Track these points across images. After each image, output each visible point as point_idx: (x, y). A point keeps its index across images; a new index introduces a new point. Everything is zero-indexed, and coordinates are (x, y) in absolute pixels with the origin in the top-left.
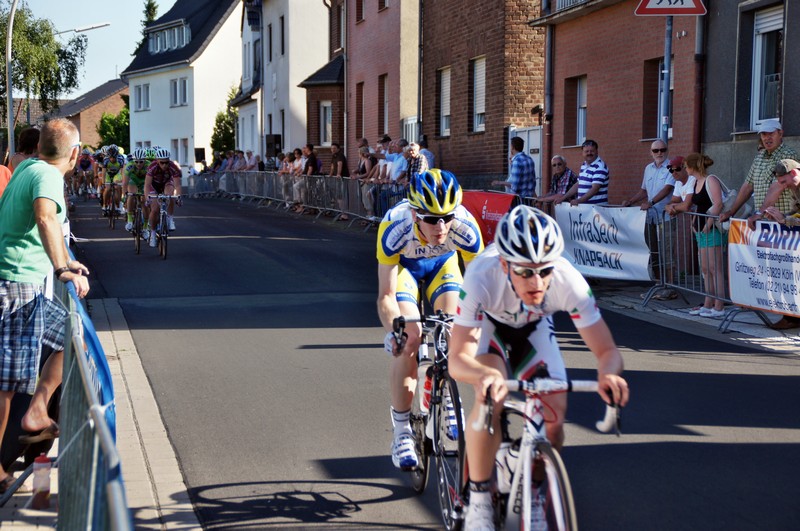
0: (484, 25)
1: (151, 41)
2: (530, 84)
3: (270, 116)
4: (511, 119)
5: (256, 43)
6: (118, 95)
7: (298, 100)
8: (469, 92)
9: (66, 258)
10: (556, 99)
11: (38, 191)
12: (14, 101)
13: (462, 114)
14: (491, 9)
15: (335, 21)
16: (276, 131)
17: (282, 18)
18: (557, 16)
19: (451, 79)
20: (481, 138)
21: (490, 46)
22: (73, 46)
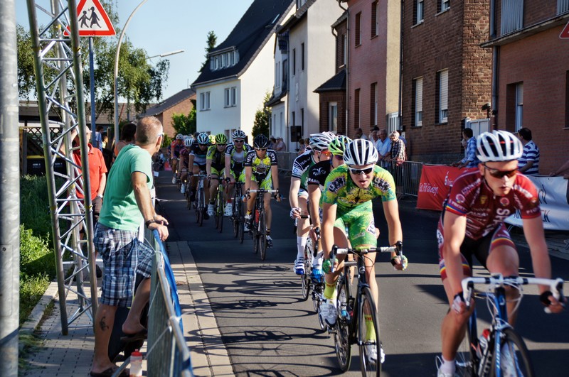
0: (447, 47)
1: (212, 62)
2: (481, 88)
3: (294, 113)
4: (467, 113)
5: (284, 62)
6: (188, 100)
7: (314, 102)
8: (436, 94)
9: (153, 213)
10: (500, 99)
11: (134, 167)
12: (118, 106)
13: (431, 110)
14: (453, 36)
15: (340, 46)
16: (298, 123)
17: (303, 45)
18: (502, 40)
19: (423, 86)
20: (444, 127)
21: (451, 62)
22: (160, 67)
